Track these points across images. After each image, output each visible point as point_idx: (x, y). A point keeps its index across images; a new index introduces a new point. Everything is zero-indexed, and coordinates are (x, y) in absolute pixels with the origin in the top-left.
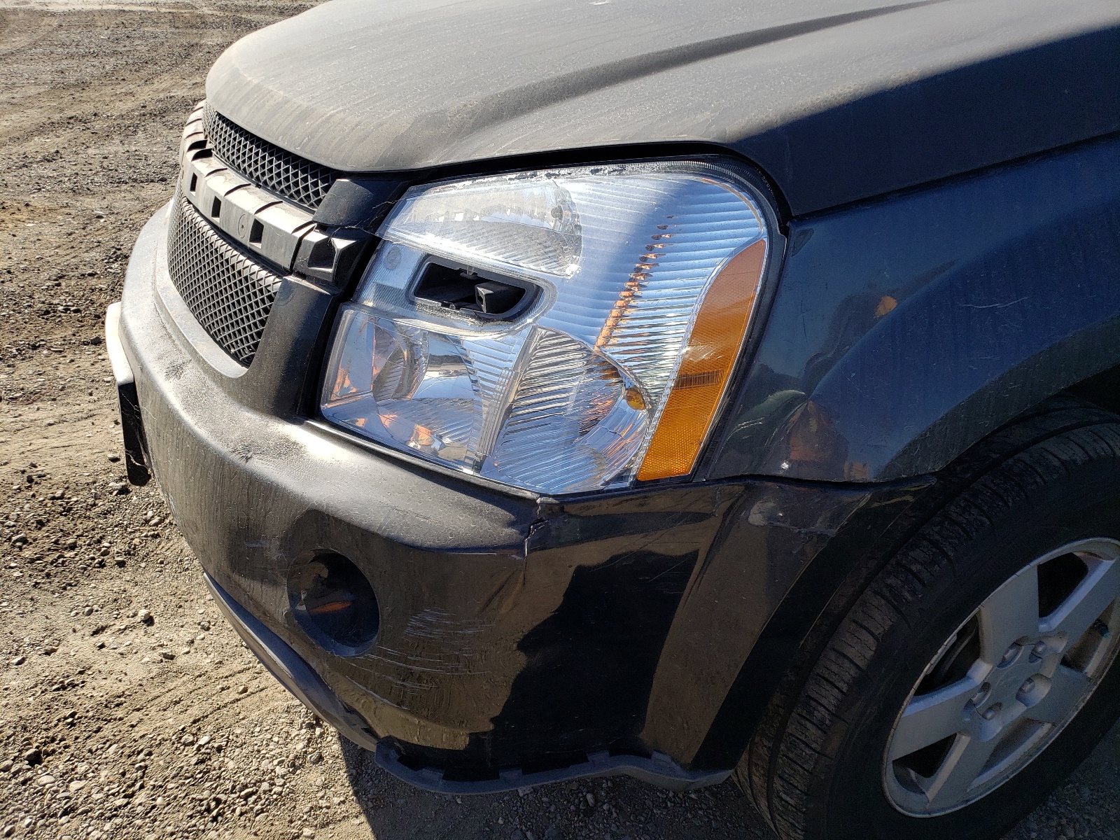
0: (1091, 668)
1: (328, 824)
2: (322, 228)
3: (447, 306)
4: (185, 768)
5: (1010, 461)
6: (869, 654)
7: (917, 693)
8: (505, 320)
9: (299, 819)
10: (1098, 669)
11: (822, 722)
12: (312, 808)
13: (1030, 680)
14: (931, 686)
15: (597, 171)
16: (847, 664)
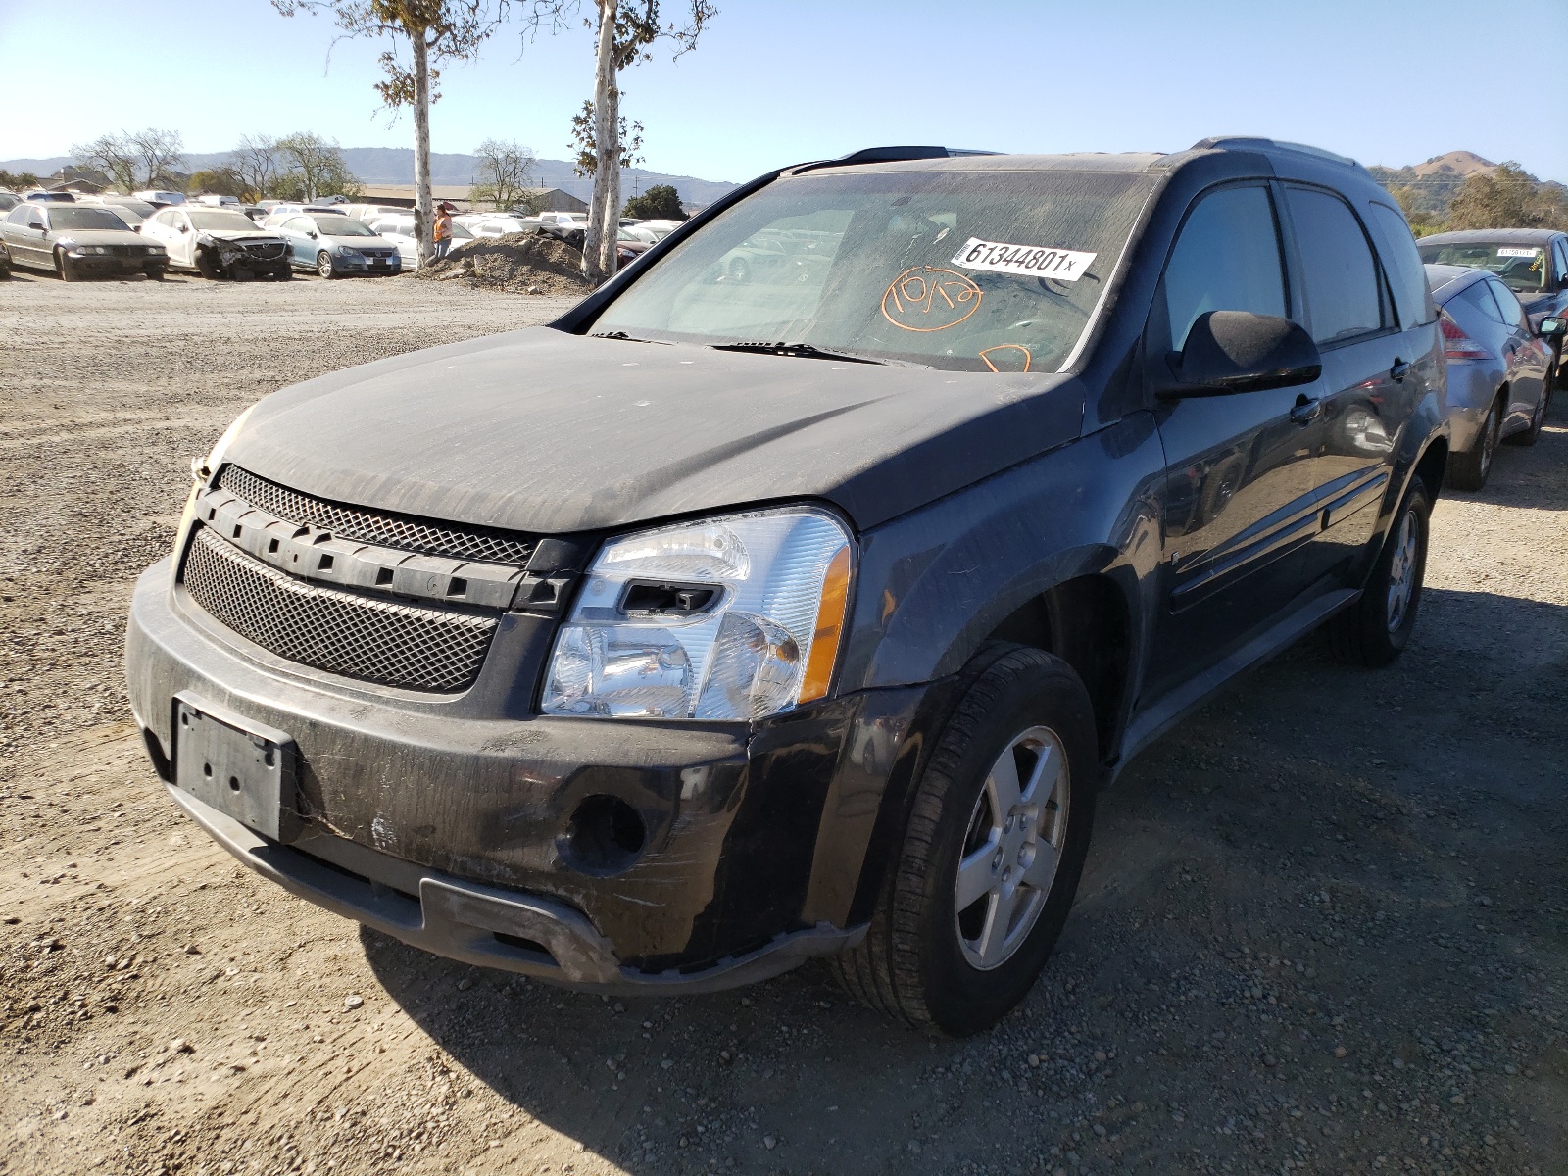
0: (1054, 840)
1: (509, 1133)
2: (535, 573)
3: (654, 611)
4: (341, 1134)
5: (984, 675)
6: (939, 811)
7: (964, 856)
8: (702, 611)
9: (481, 1137)
10: (1059, 839)
11: (919, 869)
12: (487, 1127)
13: (1022, 847)
14: (971, 850)
15: (746, 516)
16: (927, 822)
